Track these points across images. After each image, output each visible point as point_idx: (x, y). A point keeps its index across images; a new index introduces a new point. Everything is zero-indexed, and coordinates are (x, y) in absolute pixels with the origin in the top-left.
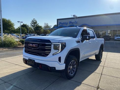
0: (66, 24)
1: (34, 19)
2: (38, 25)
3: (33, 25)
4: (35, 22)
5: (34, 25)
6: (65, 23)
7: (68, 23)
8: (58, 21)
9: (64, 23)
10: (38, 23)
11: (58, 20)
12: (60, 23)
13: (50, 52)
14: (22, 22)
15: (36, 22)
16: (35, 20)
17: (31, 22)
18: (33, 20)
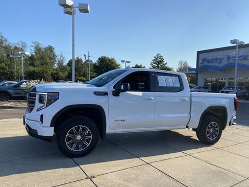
0: (218, 60)
1: (158, 55)
2: (166, 65)
3: (155, 65)
4: (159, 60)
5: (158, 67)
6: (216, 59)
7: (222, 59)
8: (200, 55)
9: (213, 59)
10: (165, 63)
11: (199, 53)
12: (204, 60)
13: (34, 107)
14: (128, 62)
15: (162, 61)
16: (160, 57)
17: (152, 62)
18: (157, 57)
